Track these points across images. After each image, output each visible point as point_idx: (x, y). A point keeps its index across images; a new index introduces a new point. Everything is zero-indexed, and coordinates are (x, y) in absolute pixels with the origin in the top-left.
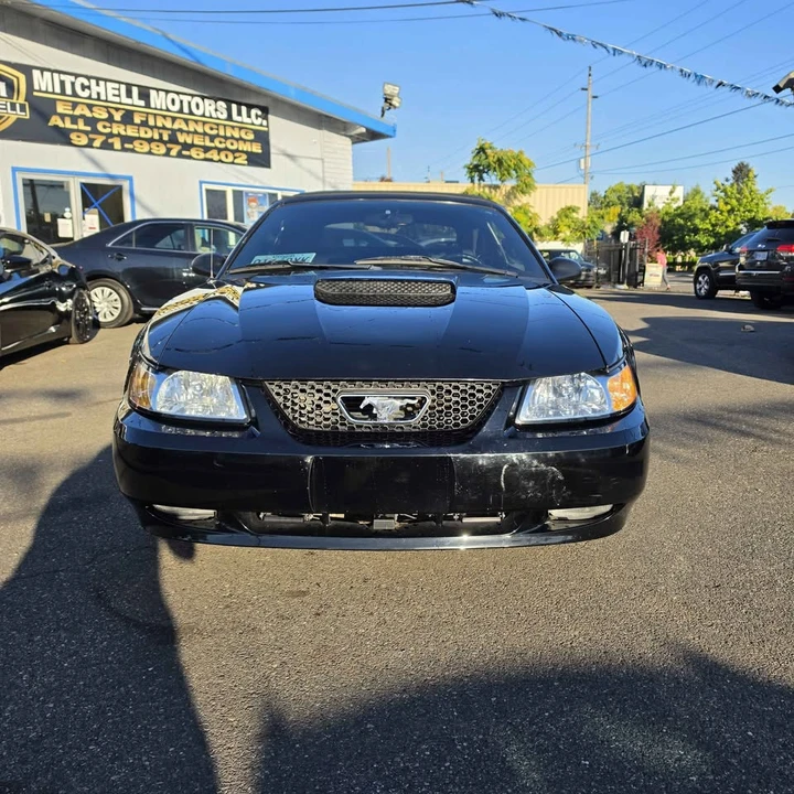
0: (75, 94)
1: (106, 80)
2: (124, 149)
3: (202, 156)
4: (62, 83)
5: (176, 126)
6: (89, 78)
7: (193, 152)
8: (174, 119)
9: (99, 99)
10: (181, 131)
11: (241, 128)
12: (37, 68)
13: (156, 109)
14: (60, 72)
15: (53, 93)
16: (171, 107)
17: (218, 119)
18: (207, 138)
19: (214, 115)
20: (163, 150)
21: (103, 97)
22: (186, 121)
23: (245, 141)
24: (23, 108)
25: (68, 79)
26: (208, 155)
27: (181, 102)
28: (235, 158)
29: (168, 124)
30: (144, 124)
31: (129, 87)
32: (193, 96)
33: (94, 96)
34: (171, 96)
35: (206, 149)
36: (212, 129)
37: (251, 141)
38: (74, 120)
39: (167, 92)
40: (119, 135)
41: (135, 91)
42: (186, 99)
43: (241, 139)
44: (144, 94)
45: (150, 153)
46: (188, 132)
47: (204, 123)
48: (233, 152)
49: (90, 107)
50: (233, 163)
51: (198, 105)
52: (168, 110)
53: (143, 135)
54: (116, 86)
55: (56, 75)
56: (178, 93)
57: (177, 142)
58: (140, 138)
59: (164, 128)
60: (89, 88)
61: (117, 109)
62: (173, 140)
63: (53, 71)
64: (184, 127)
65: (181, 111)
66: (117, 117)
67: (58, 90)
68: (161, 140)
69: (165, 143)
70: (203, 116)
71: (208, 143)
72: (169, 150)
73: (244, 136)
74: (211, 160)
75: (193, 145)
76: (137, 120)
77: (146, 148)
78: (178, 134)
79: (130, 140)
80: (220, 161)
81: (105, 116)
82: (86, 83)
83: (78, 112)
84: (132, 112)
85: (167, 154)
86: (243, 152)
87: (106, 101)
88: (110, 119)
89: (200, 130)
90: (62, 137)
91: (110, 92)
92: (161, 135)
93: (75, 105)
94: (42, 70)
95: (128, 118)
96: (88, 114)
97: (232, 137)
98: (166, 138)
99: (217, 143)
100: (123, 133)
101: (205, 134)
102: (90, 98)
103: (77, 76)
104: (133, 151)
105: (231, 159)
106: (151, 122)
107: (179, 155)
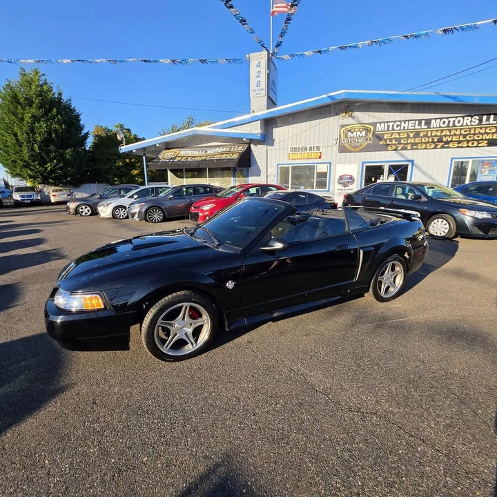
0: (393, 129)
1: (409, 121)
2: (412, 149)
3: (456, 145)
4: (388, 126)
5: (443, 134)
6: (400, 122)
7: (451, 145)
8: (442, 131)
9: (404, 129)
10: (446, 136)
11: (486, 128)
12: (378, 123)
13: (433, 128)
14: (388, 122)
15: (384, 131)
16: (442, 125)
17: (472, 125)
18: (461, 137)
19: (469, 124)
20: (433, 146)
21: (406, 128)
22: (450, 131)
23: (488, 134)
24: (370, 139)
25: (391, 124)
26: (460, 145)
27: (449, 122)
28: (479, 144)
29: (439, 134)
30: (425, 136)
31: (420, 121)
32: (456, 117)
33: (402, 128)
34: (443, 120)
35: (459, 142)
36: (465, 131)
37: (493, 133)
38: (391, 140)
39: (441, 119)
40: (411, 143)
41: (423, 122)
42: (452, 120)
43: (486, 133)
44: (428, 122)
45: (426, 148)
46: (449, 136)
47: (461, 129)
48: (478, 141)
49: (399, 134)
50: (477, 146)
51: (459, 122)
52: (440, 127)
53: (423, 141)
54: (414, 122)
55: (386, 124)
56: (448, 118)
57: (442, 141)
58: (421, 143)
59: (436, 136)
60: (400, 126)
61: (412, 132)
62: (440, 140)
63: (384, 122)
64: (448, 133)
65: (448, 126)
66: (411, 135)
67: (386, 129)
68: (433, 142)
69: (435, 143)
70: (462, 125)
71: (461, 139)
72: (436, 146)
73: (488, 131)
74: (462, 147)
75: (452, 141)
76: (421, 135)
77: (424, 146)
78: (444, 137)
79: (416, 144)
80: (468, 147)
81: (406, 136)
82: (399, 123)
83: (393, 137)
84: (419, 132)
85: (435, 148)
86: (486, 140)
87: (408, 129)
88: (408, 137)
89: (458, 133)
90: (385, 147)
91: (410, 125)
92: (433, 140)
93: (392, 134)
94: (381, 123)
95: (417, 135)
96: (398, 136)
97: (480, 133)
98: (435, 140)
99: (468, 138)
100: (413, 142)
101: (461, 134)
102: (400, 130)
103: (395, 122)
104: (417, 149)
105: (475, 144)
106: (429, 134)
107: (442, 147)
